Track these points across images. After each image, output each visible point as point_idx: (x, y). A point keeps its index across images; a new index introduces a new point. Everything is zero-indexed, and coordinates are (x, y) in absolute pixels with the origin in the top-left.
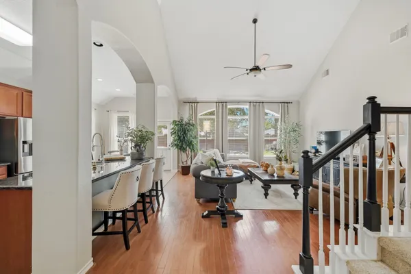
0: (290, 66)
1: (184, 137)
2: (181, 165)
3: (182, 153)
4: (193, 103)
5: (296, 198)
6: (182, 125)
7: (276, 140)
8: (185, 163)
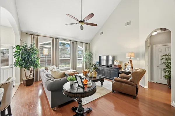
0: (96, 25)
1: (28, 59)
2: (24, 79)
3: (26, 70)
4: (35, 36)
5: (102, 86)
6: (26, 50)
7: (82, 59)
8: (28, 77)
